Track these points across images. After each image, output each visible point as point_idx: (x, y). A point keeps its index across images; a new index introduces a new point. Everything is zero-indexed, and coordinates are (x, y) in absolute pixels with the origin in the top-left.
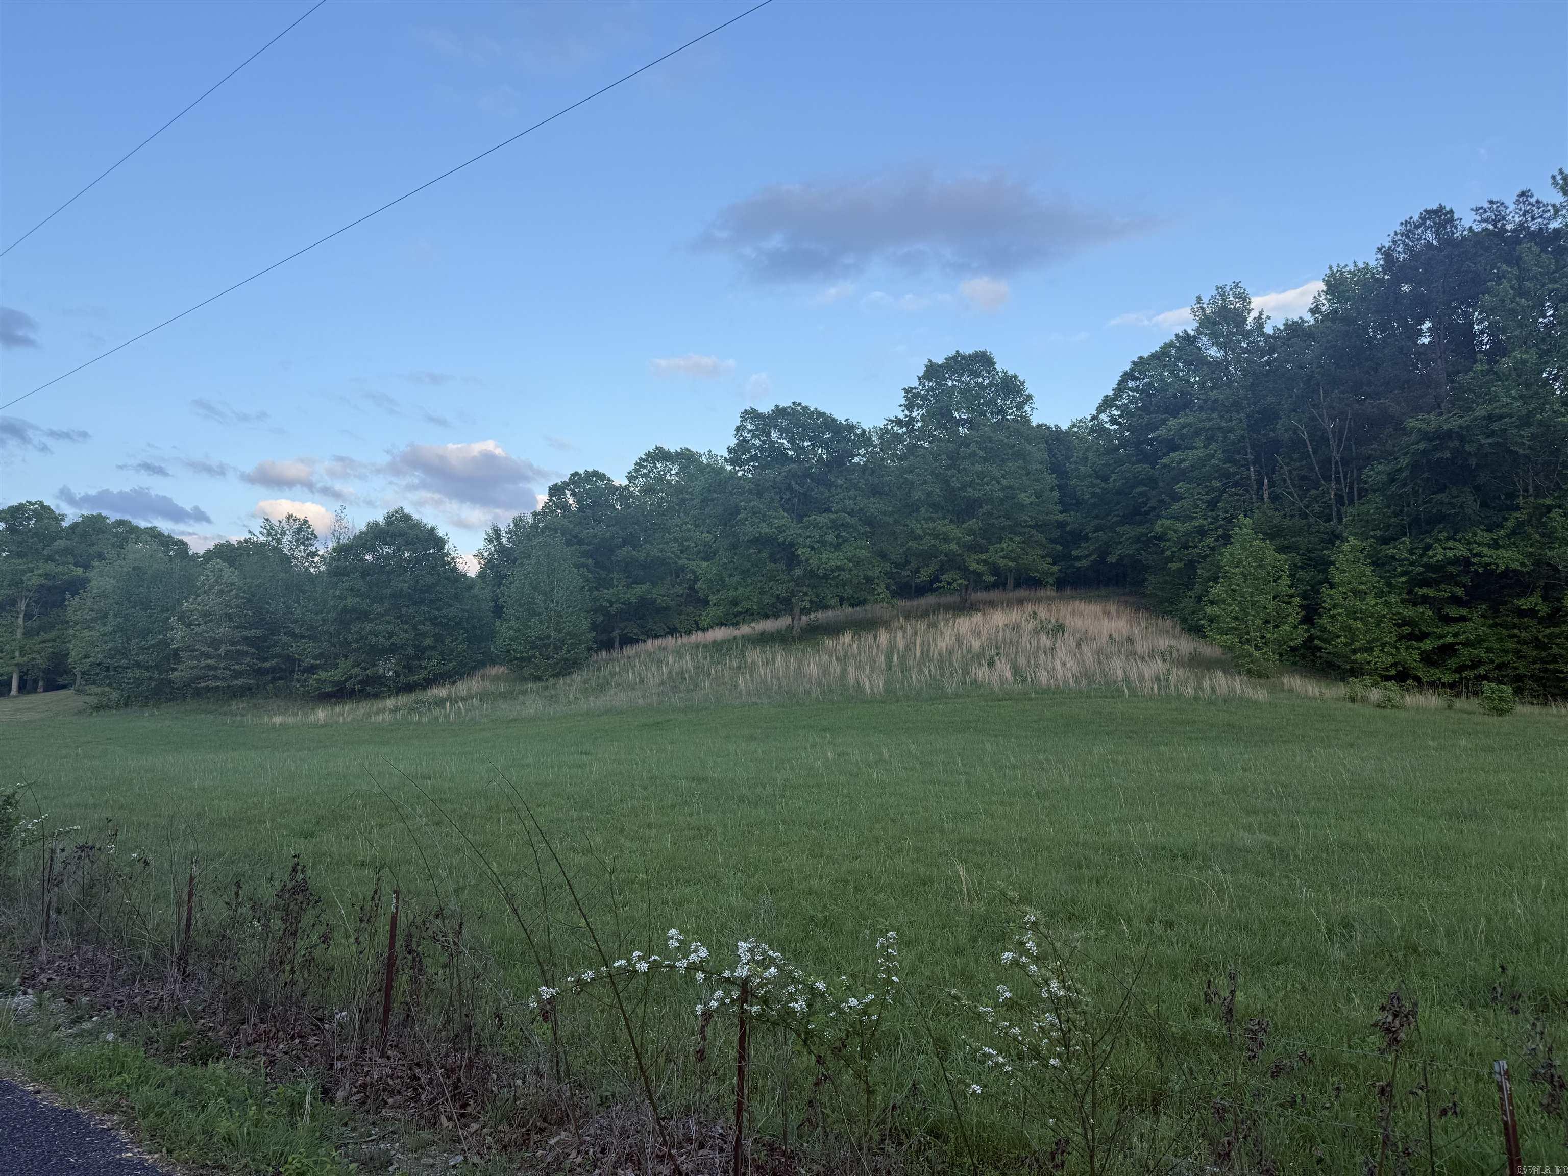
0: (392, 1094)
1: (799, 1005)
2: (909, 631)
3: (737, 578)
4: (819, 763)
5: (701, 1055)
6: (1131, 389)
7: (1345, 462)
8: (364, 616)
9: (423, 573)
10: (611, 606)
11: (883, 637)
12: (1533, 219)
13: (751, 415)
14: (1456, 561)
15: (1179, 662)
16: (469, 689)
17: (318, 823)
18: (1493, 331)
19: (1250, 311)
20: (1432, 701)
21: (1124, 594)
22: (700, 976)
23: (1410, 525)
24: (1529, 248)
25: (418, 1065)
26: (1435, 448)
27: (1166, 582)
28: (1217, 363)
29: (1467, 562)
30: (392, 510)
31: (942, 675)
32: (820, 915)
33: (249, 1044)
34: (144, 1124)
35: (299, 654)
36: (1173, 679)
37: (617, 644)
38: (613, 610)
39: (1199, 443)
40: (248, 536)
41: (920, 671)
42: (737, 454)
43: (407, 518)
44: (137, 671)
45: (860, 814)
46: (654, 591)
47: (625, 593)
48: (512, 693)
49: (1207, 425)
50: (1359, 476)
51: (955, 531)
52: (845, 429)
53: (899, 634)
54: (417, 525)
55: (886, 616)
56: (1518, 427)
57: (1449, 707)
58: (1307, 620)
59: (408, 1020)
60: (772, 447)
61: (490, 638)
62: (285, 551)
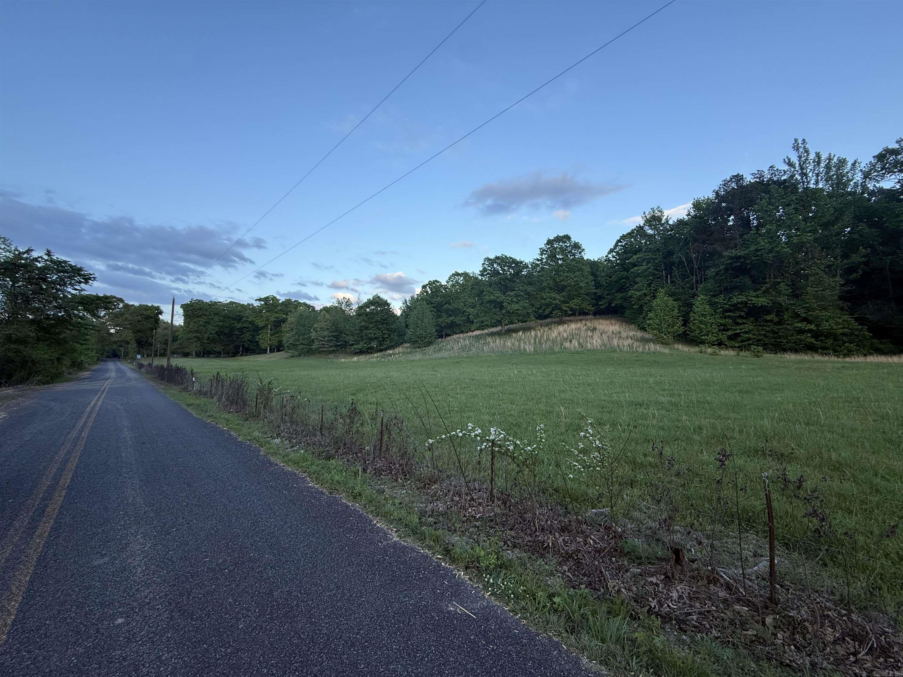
0: (383, 471)
1: (511, 448)
2: (542, 331)
3: (483, 314)
4: (512, 374)
5: (479, 463)
6: (620, 246)
7: (699, 269)
8: (367, 328)
9: (384, 314)
11: (533, 333)
12: (775, 176)
13: (488, 259)
14: (742, 303)
15: (637, 340)
16: (399, 351)
17: (357, 391)
18: (758, 219)
19: (663, 216)
20: (731, 353)
22: (479, 438)
23: (724, 290)
24: (774, 187)
25: (391, 463)
26: (734, 262)
27: (632, 312)
28: (651, 236)
29: (746, 303)
30: (374, 295)
31: (554, 345)
32: (514, 422)
33: (341, 455)
34: (314, 476)
35: (348, 340)
36: (634, 346)
37: (444, 337)
38: (442, 325)
39: (644, 263)
40: (332, 304)
41: (546, 344)
42: (483, 273)
43: (379, 297)
44: (302, 346)
45: (527, 391)
46: (456, 319)
47: (446, 320)
48: (412, 352)
49: (647, 257)
50: (704, 273)
51: (558, 296)
52: (519, 263)
53: (538, 332)
54: (382, 299)
55: (534, 326)
56: (768, 253)
57: (738, 355)
58: (684, 325)
59: (388, 449)
60: (494, 270)
61: (405, 335)
62: (343, 308)
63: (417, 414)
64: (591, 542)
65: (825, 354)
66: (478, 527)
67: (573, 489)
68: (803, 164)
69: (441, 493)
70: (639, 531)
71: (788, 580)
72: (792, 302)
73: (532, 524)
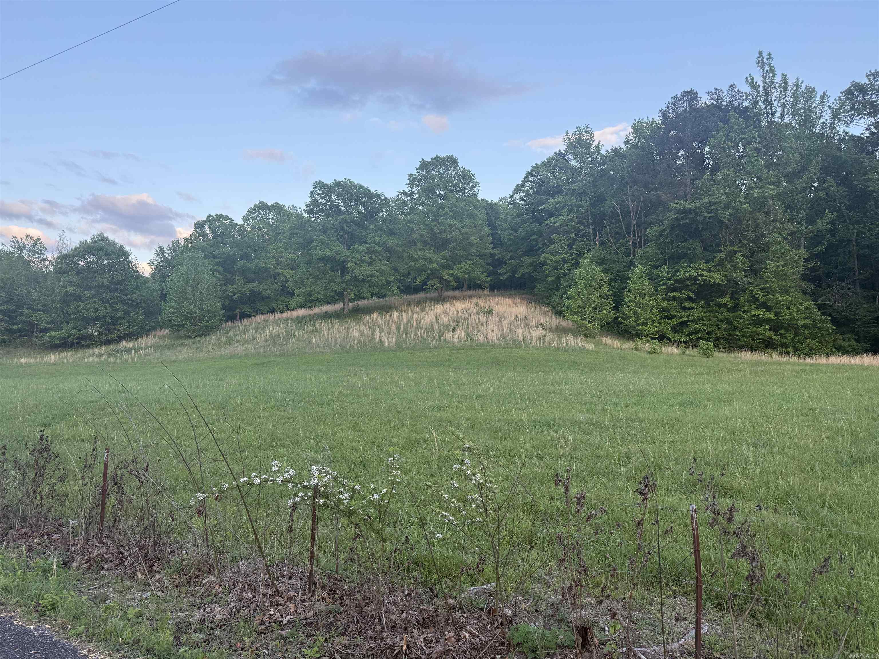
0: (106, 562)
1: (346, 498)
2: (410, 313)
3: (311, 280)
4: (358, 383)
5: (290, 529)
6: (531, 182)
7: (638, 225)
8: (79, 298)
9: (116, 273)
10: (234, 295)
11: (395, 315)
12: (736, 100)
13: (319, 184)
14: (690, 278)
15: (551, 330)
16: (146, 343)
17: (53, 418)
18: (714, 158)
19: (593, 141)
20: (675, 350)
21: (524, 294)
22: (290, 485)
23: (669, 259)
24: (734, 115)
25: (123, 546)
26: (682, 218)
27: (545, 288)
28: (575, 170)
29: (696, 279)
30: (95, 234)
31: (427, 336)
32: (358, 460)
33: (15, 541)
35: (37, 321)
36: (547, 338)
37: (238, 318)
38: (235, 298)
39: (564, 212)
41: (416, 334)
42: (311, 208)
43: (106, 239)
45: (381, 409)
46: (261, 287)
47: (243, 288)
48: (173, 345)
49: (569, 203)
50: (645, 233)
51: (435, 256)
52: (375, 196)
53: (404, 314)
54: (112, 244)
55: (397, 304)
56: (724, 209)
57: (684, 353)
58: (616, 309)
59: (116, 521)
60: (332, 205)
61: (159, 312)
62: (26, 257)
63: (178, 455)
64: (467, 635)
65: (785, 353)
66: (285, 639)
67: (444, 560)
68: (768, 88)
69: (220, 589)
70: (536, 611)
71: (717, 651)
72: (750, 280)
73: (377, 620)
